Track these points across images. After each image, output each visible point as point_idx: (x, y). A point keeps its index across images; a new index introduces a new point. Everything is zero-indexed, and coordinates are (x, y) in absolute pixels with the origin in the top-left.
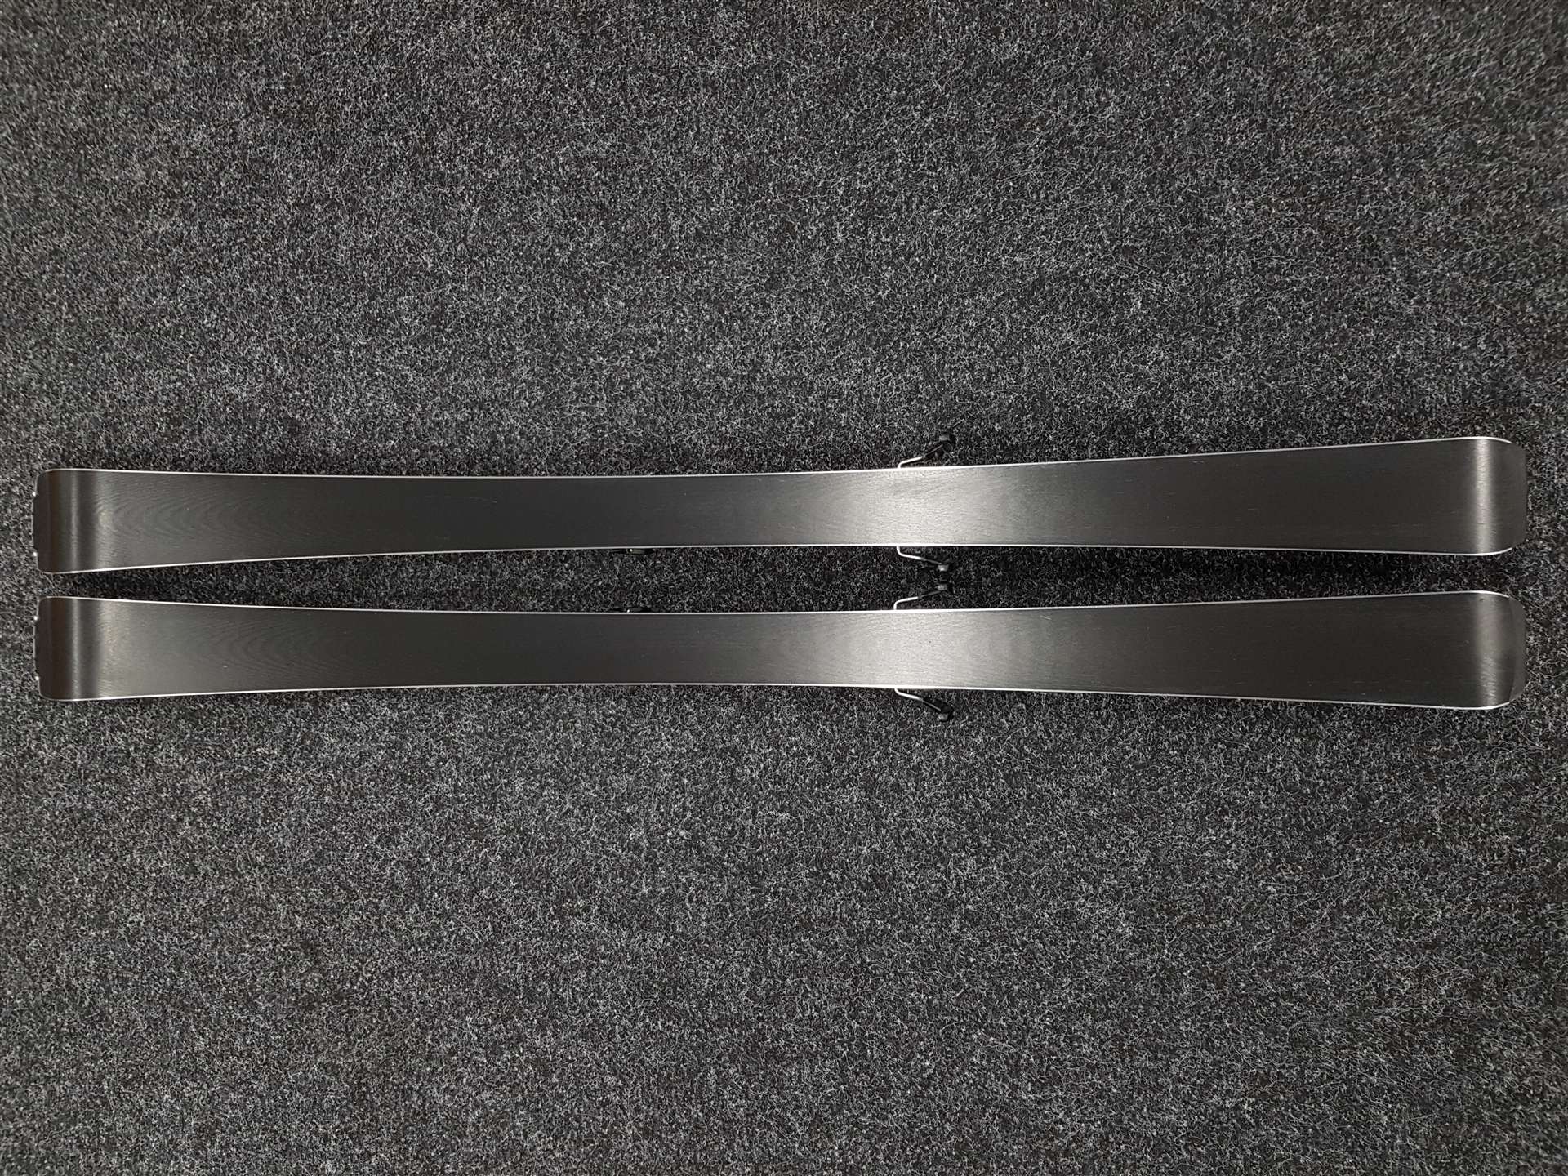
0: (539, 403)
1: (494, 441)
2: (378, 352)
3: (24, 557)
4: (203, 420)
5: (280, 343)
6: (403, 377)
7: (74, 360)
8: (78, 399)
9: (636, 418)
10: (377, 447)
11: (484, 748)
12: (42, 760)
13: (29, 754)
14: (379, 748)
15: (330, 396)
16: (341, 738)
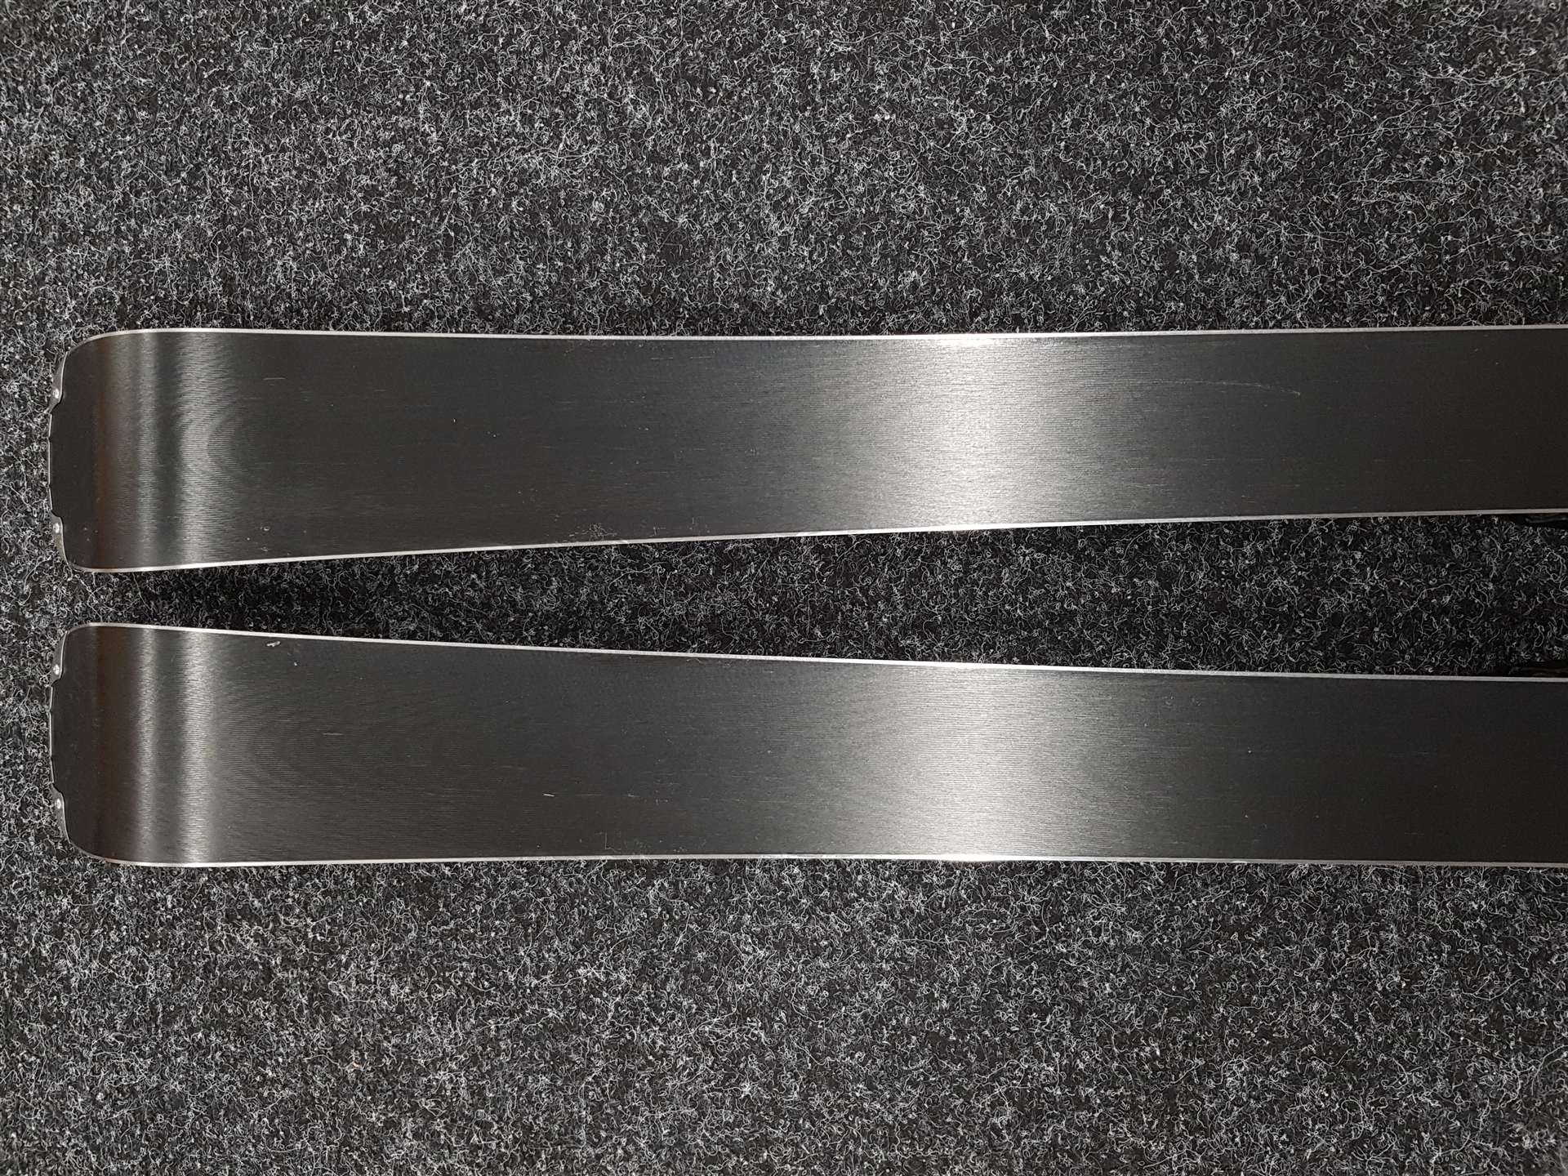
0: (1286, 177)
1: (1171, 265)
2: (882, 69)
3: (28, 533)
4: (456, 228)
5: (641, 54)
6: (940, 124)
7: (151, 105)
8: (157, 187)
9: (1542, 209)
10: (876, 287)
11: (1145, 983)
12: (68, 978)
13: (35, 963)
14: (879, 974)
15: (760, 170)
16: (781, 947)
